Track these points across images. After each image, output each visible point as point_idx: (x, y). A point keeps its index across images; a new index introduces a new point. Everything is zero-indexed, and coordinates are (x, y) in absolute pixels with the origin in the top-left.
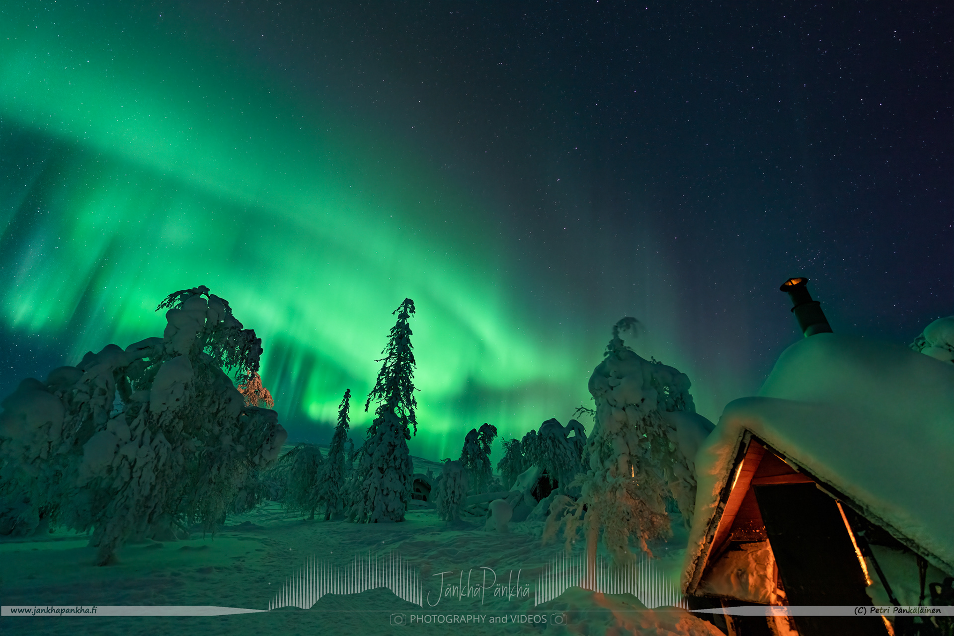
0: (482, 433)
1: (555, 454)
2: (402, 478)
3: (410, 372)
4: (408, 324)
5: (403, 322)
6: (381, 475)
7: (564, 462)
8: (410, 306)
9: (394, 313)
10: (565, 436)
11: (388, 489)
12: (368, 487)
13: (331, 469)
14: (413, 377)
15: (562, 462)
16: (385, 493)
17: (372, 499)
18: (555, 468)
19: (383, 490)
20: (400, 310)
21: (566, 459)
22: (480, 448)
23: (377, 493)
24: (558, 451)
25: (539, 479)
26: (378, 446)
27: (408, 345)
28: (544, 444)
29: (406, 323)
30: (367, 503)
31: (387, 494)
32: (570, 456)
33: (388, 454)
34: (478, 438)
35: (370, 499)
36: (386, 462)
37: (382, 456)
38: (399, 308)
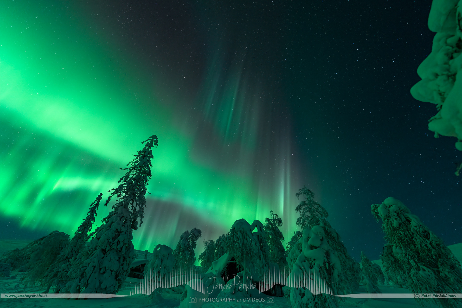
0: (192, 234)
1: (243, 244)
2: (121, 260)
3: (147, 181)
4: (151, 151)
5: (148, 149)
6: (103, 256)
7: (250, 250)
8: (155, 140)
9: (143, 143)
10: (251, 231)
11: (105, 268)
12: (87, 265)
13: (70, 251)
14: (148, 184)
15: (249, 250)
16: (102, 271)
17: (88, 277)
18: (242, 255)
19: (101, 269)
20: (148, 142)
21: (251, 247)
22: (189, 244)
23: (94, 272)
24: (245, 241)
25: (227, 264)
26: (106, 231)
27: (149, 164)
28: (236, 235)
29: (150, 150)
30: (82, 280)
31: (104, 273)
32: (254, 245)
33: (113, 238)
34: (189, 237)
35: (86, 276)
36: (109, 245)
37: (107, 240)
38: (147, 140)
